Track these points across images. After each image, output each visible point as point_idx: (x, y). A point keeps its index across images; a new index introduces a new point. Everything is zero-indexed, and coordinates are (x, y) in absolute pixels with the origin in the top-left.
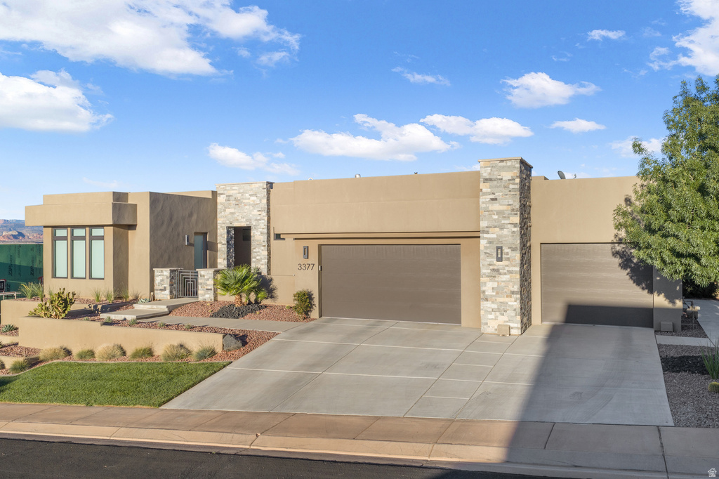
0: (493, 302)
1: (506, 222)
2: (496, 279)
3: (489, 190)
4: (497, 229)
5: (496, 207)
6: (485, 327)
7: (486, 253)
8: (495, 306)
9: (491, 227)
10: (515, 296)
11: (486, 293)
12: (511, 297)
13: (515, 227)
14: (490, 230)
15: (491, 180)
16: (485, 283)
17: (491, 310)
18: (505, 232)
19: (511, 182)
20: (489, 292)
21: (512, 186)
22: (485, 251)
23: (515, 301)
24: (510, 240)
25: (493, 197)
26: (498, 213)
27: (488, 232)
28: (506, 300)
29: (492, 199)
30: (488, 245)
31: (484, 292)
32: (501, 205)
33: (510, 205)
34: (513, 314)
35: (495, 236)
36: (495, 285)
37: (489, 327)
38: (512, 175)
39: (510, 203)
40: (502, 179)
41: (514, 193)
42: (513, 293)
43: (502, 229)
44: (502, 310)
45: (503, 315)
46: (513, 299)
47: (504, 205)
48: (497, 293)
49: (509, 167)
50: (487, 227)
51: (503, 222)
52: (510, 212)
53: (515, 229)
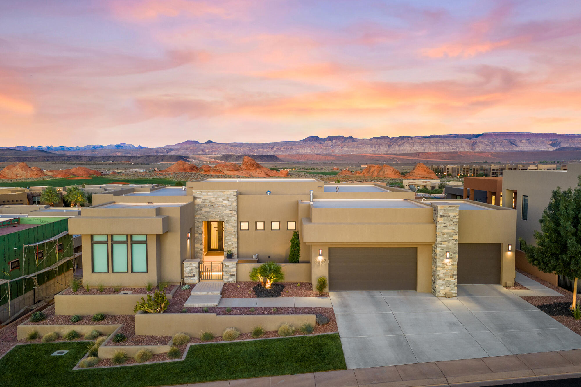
0: (443, 281)
1: (451, 238)
2: (445, 268)
3: (442, 222)
4: (447, 242)
5: (446, 231)
6: (439, 293)
7: (440, 255)
8: (444, 282)
9: (443, 241)
10: (454, 277)
11: (440, 276)
12: (452, 277)
13: (456, 241)
14: (443, 243)
15: (444, 216)
16: (439, 271)
17: (442, 285)
18: (450, 244)
19: (454, 218)
20: (441, 276)
21: (454, 220)
22: (440, 254)
23: (455, 279)
24: (453, 247)
25: (445, 225)
26: (447, 234)
27: (441, 244)
28: (450, 279)
29: (444, 227)
30: (441, 251)
31: (438, 275)
32: (449, 229)
33: (453, 230)
34: (453, 286)
35: (445, 246)
36: (445, 271)
37: (441, 293)
38: (455, 214)
39: (453, 229)
40: (450, 216)
41: (456, 224)
42: (454, 275)
43: (449, 242)
44: (448, 284)
45: (448, 287)
46: (454, 279)
47: (450, 230)
48: (446, 276)
49: (453, 210)
50: (441, 241)
51: (449, 238)
52: (453, 234)
53: (456, 243)
